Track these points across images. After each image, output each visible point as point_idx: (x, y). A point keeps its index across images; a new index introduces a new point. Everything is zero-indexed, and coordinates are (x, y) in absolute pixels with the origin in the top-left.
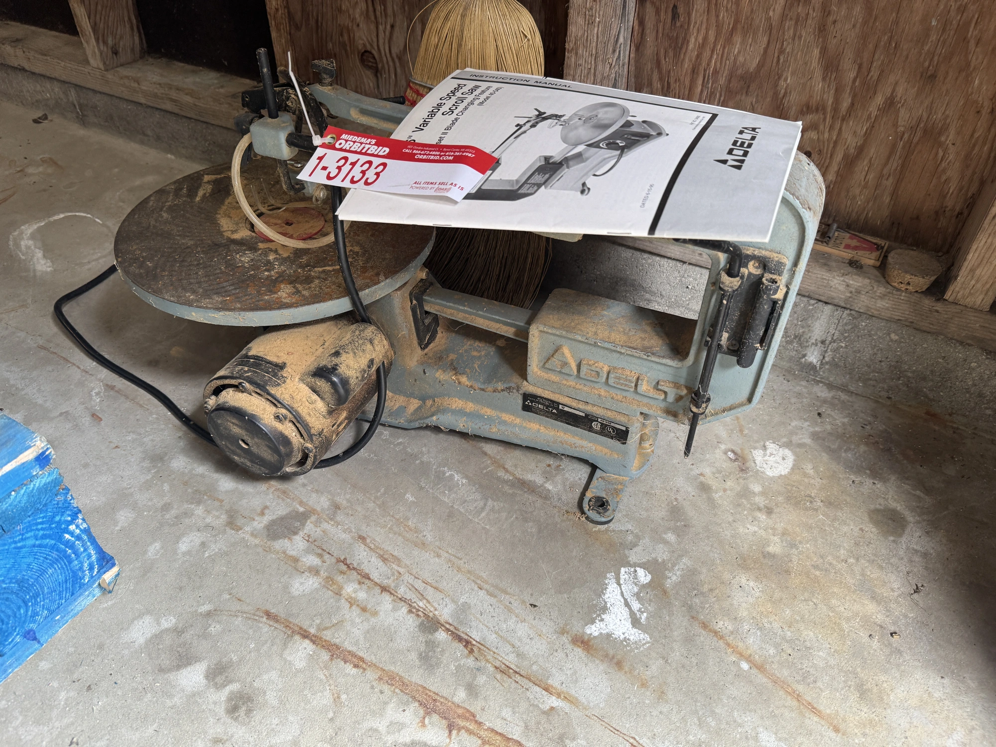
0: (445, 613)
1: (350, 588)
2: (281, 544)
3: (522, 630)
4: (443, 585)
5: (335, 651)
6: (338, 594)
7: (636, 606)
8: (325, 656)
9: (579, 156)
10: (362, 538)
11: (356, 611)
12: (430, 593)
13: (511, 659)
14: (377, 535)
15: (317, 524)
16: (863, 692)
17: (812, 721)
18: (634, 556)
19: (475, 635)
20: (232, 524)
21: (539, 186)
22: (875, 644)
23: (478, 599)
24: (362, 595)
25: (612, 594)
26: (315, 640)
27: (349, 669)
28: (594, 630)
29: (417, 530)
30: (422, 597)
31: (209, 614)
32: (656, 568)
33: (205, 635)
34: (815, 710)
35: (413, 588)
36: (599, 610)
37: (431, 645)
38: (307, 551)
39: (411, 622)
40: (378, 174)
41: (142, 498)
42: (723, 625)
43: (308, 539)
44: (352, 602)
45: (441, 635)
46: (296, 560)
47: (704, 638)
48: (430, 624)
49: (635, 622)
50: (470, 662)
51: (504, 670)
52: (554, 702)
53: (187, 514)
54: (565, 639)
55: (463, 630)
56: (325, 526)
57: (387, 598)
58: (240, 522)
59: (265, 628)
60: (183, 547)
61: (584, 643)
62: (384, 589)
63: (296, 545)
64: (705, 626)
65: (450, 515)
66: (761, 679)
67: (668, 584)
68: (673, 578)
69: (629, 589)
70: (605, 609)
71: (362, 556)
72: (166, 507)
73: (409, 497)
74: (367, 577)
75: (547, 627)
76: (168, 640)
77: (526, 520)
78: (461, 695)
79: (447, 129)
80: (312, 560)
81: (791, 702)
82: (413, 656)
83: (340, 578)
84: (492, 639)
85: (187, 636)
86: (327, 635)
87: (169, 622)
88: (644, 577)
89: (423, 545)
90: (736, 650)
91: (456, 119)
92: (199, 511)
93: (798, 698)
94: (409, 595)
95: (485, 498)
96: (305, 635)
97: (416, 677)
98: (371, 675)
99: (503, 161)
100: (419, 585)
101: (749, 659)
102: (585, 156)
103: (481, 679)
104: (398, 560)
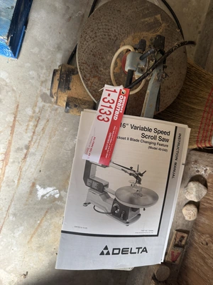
0: (32, 150)
1: (32, 124)
2: (40, 99)
3: (33, 170)
4: (40, 147)
5: (13, 127)
6: (29, 121)
7: (48, 195)
8: (11, 125)
9: (108, 197)
10: (48, 121)
11: (26, 128)
12: (36, 144)
13: (24, 169)
14: (51, 124)
15: (49, 107)
16: (39, 247)
17: (29, 237)
18: (62, 193)
19: (28, 159)
20: (42, 82)
21: (91, 186)
22: (53, 250)
23: (38, 157)
24: (30, 127)
25: (49, 189)
26: (14, 120)
27: (10, 132)
28: (38, 187)
29: (55, 135)
30: (34, 143)
31: (13, 90)
32: (61, 198)
33: (7, 92)
34: (32, 237)
35: (37, 139)
36: (44, 186)
37: (22, 149)
38: (40, 108)
39: (27, 143)
40: (103, 119)
41: (44, 52)
42: (48, 216)
43: (44, 106)
44: (28, 126)
45: (25, 151)
46: (36, 106)
47: (43, 212)
48: (28, 148)
49: (43, 196)
50: (20, 160)
51: (21, 168)
52: (16, 182)
53: (42, 68)
54: (33, 181)
55: (28, 156)
56: (49, 109)
57: (32, 134)
58: (44, 85)
59: (14, 106)
60: (31, 73)
61: (34, 185)
62: (34, 133)
63: (41, 103)
64: (47, 212)
65: (62, 142)
66: (36, 226)
67: (57, 202)
68: (59, 203)
69: (52, 193)
70: (44, 188)
71: (42, 123)
72: (42, 61)
73: (65, 129)
74: (36, 126)
75: (35, 176)
76: (3, 83)
77: (66, 162)
78: (11, 160)
79: (131, 139)
80: (37, 110)
81: (32, 233)
82: (18, 146)
83: (34, 119)
84: (28, 163)
85: (6, 87)
86: (17, 123)
87: (8, 81)
88: (57, 196)
89: (50, 138)
90: (42, 219)
91: (138, 141)
92: (44, 71)
93: (34, 234)
94: (34, 140)
95: (71, 150)
96: (15, 118)
97: (13, 149)
98: (10, 138)
99: (107, 168)
100: (38, 141)
101: (41, 223)
102: (108, 200)
103: (17, 164)
104: (44, 133)
